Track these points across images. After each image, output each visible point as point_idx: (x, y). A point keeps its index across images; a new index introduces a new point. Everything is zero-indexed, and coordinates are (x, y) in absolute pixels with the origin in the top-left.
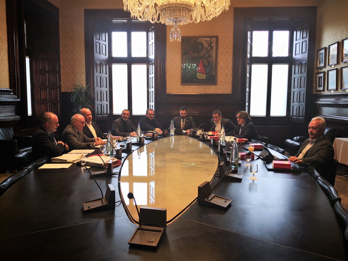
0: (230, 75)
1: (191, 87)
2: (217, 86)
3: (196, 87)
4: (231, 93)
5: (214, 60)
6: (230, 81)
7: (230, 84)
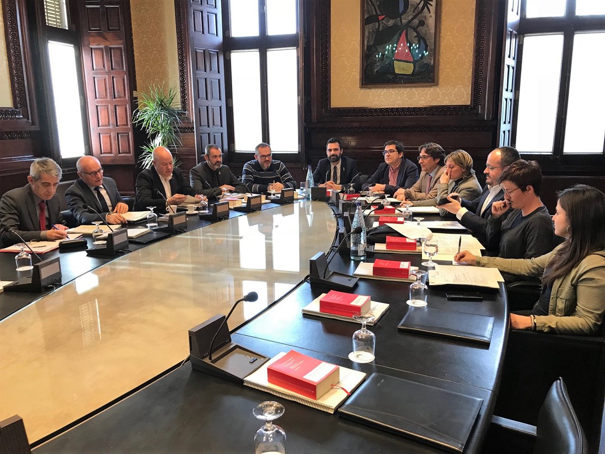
0: (467, 64)
1: (383, 94)
2: (438, 89)
3: (393, 93)
4: (469, 103)
5: (433, 31)
6: (467, 77)
7: (468, 84)
